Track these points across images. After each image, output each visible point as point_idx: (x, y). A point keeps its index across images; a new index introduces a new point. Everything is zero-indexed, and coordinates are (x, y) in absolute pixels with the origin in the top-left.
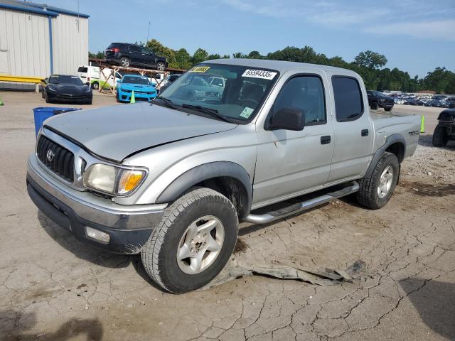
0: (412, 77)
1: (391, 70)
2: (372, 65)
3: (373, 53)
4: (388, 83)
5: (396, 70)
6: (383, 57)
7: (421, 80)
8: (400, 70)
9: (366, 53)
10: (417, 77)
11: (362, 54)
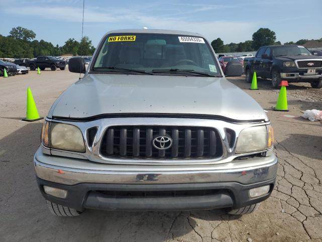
0: (55, 46)
1: (39, 42)
2: (25, 38)
3: (23, 29)
4: (40, 50)
5: (42, 41)
6: (31, 31)
7: (61, 48)
8: (45, 41)
9: (17, 28)
10: (58, 46)
11: (14, 29)
